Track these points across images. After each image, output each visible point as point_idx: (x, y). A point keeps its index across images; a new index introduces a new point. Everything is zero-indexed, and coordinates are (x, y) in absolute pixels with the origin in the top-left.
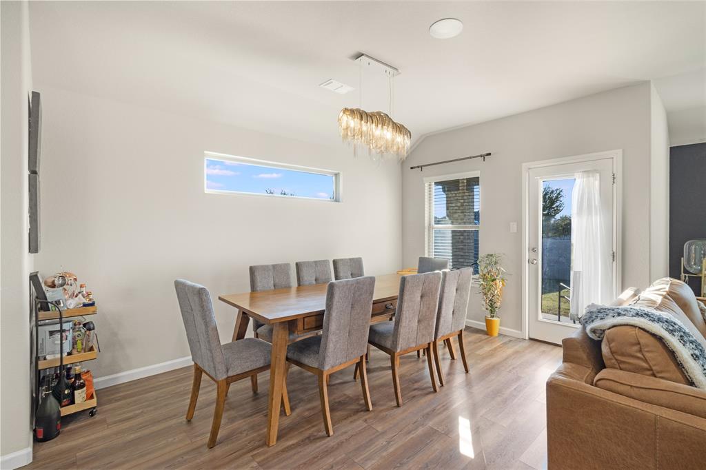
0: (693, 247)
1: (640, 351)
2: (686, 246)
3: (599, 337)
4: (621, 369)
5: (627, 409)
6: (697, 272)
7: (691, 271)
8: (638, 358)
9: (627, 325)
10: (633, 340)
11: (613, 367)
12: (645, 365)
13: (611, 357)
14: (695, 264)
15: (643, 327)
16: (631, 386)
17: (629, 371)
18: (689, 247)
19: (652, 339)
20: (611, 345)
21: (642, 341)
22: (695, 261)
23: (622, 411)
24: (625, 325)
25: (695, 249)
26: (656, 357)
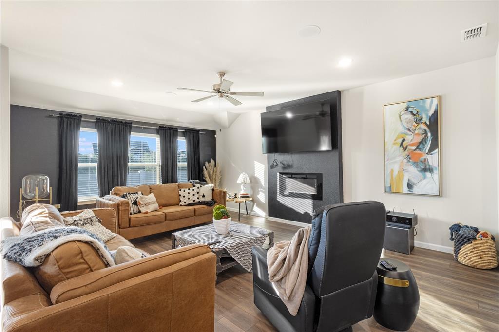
0: (28, 180)
1: (82, 258)
2: (24, 180)
3: (41, 262)
4: (68, 279)
5: (89, 304)
6: (31, 198)
7: (28, 198)
8: (80, 263)
9: (68, 242)
10: (77, 252)
11: (61, 280)
12: (86, 266)
13: (60, 272)
14: (30, 192)
15: (80, 239)
16: (85, 286)
17: (76, 276)
18: (26, 180)
19: (86, 246)
20: (59, 264)
21: (83, 250)
22: (30, 190)
23: (86, 308)
24: (66, 243)
25: (30, 181)
26: (91, 257)
